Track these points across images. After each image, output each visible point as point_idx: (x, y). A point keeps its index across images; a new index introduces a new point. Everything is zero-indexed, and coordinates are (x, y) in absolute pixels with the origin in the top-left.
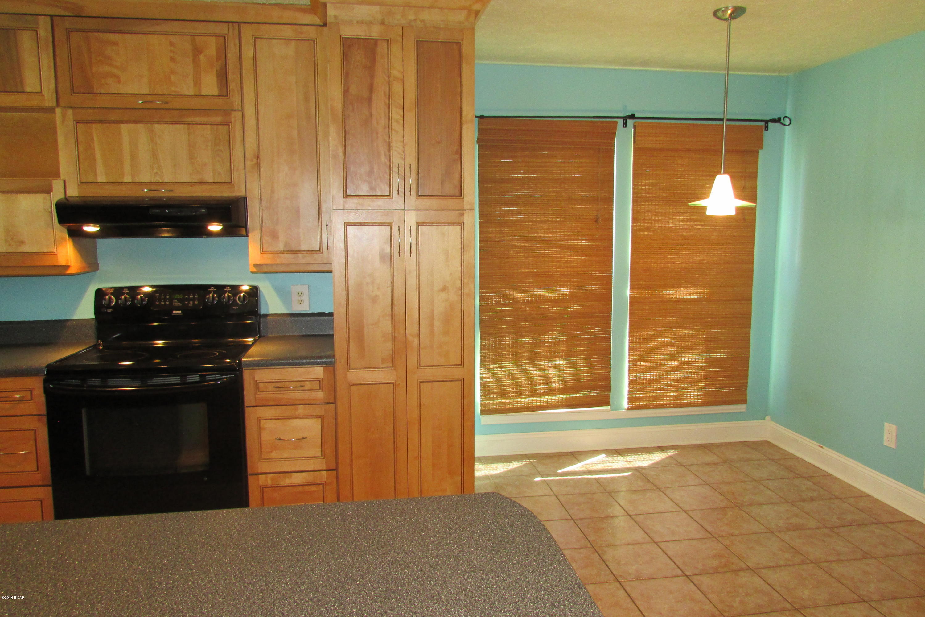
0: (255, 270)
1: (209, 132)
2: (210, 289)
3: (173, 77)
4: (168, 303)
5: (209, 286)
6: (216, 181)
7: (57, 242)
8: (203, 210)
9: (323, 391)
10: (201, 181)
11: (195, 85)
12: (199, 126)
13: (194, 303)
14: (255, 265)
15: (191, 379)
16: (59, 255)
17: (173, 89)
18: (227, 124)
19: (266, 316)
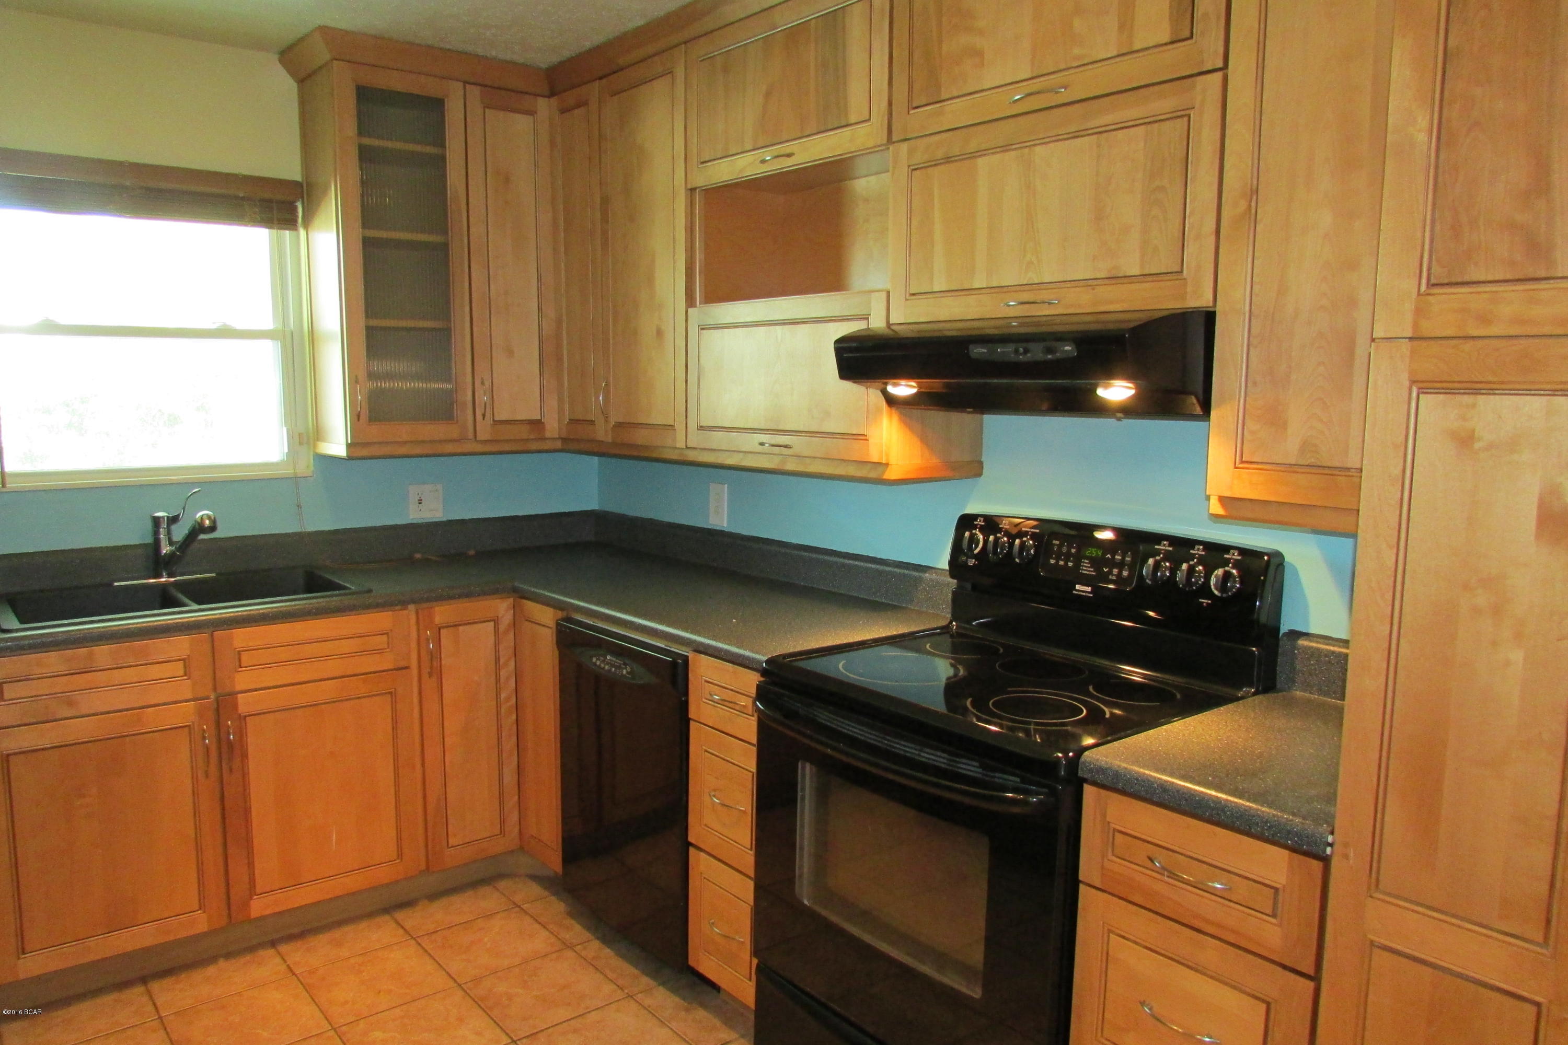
0: (1220, 511)
1: (1142, 144)
2: (1159, 544)
3: (1077, 23)
4: (1070, 564)
5: (1157, 538)
6: (1146, 272)
7: (871, 416)
8: (1067, 348)
9: (1280, 925)
10: (1114, 273)
11: (1122, 27)
12: (1120, 133)
13: (1120, 573)
14: (1222, 500)
15: (964, 766)
16: (871, 441)
17: (1077, 51)
18: (1183, 114)
19: (1295, 635)
